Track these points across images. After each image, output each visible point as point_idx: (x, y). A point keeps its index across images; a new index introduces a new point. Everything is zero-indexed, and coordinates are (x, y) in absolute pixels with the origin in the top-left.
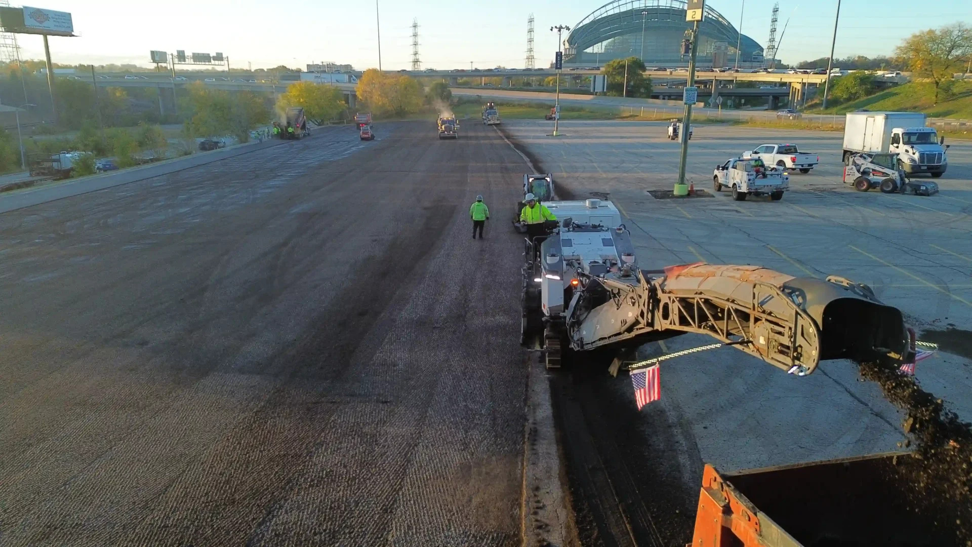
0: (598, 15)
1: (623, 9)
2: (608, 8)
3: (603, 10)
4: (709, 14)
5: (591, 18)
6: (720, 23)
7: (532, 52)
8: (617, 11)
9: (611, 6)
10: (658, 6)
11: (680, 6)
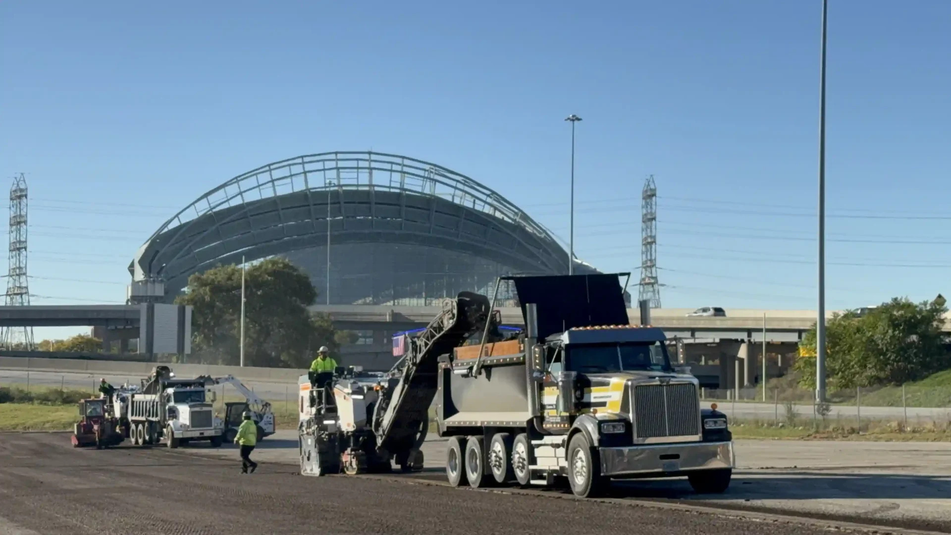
0: (220, 201)
1: (284, 189)
2: (245, 185)
3: (232, 190)
4: (496, 209)
5: (202, 208)
6: (523, 230)
7: (23, 278)
8: (268, 193)
9: (252, 182)
10: (370, 185)
11: (423, 187)
